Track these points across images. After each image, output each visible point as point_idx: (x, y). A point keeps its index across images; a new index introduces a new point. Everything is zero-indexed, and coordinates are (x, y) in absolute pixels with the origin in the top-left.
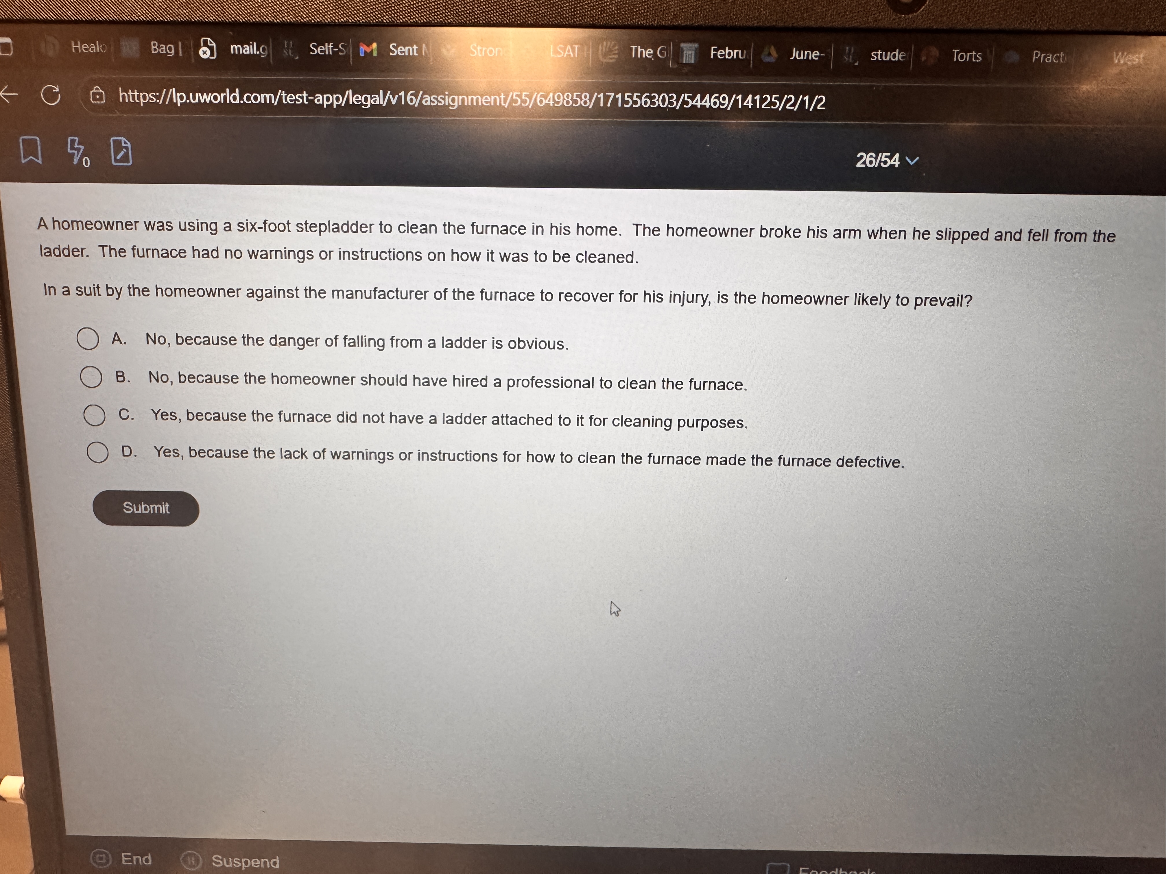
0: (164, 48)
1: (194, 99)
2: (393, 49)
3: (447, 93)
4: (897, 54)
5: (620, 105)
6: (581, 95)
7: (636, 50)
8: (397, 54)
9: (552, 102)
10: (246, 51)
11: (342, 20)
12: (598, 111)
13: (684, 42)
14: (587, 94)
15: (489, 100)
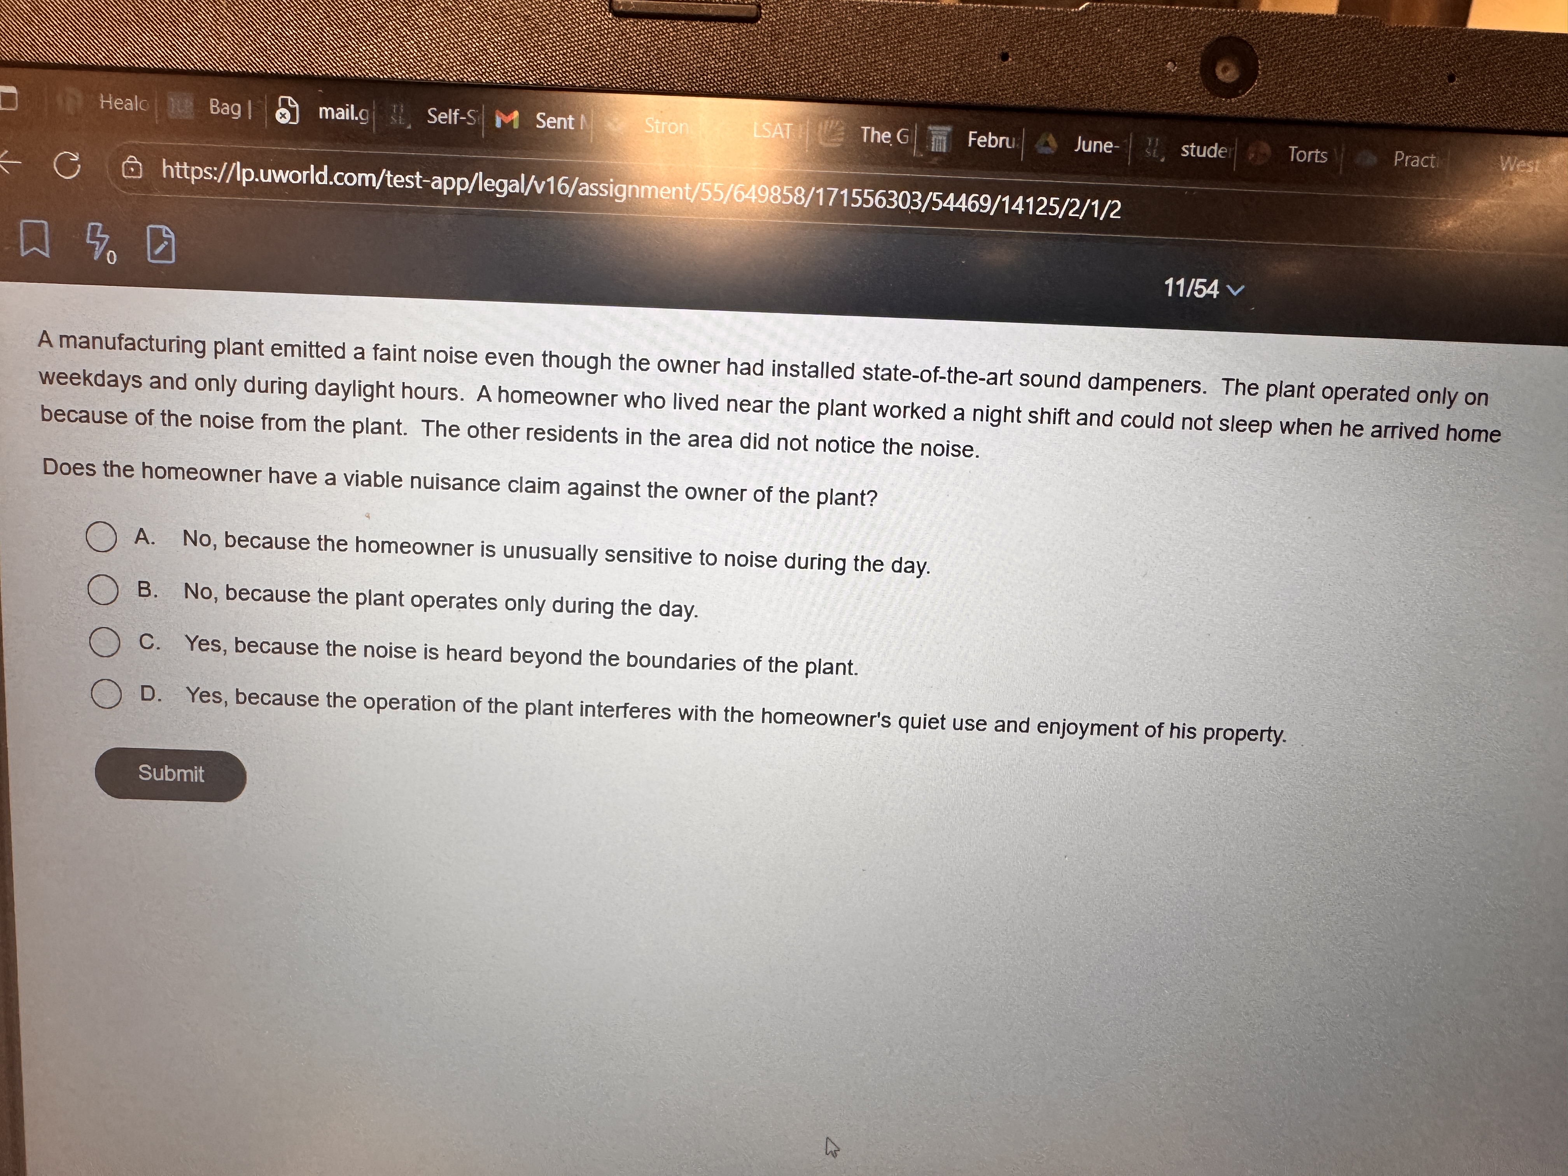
0: (227, 108)
1: (266, 177)
2: (540, 120)
3: (612, 180)
4: (1215, 148)
5: (845, 204)
6: (793, 189)
7: (869, 132)
8: (546, 127)
9: (754, 198)
10: (340, 116)
11: (472, 78)
12: (816, 211)
13: (933, 124)
14: (801, 188)
15: (669, 192)
